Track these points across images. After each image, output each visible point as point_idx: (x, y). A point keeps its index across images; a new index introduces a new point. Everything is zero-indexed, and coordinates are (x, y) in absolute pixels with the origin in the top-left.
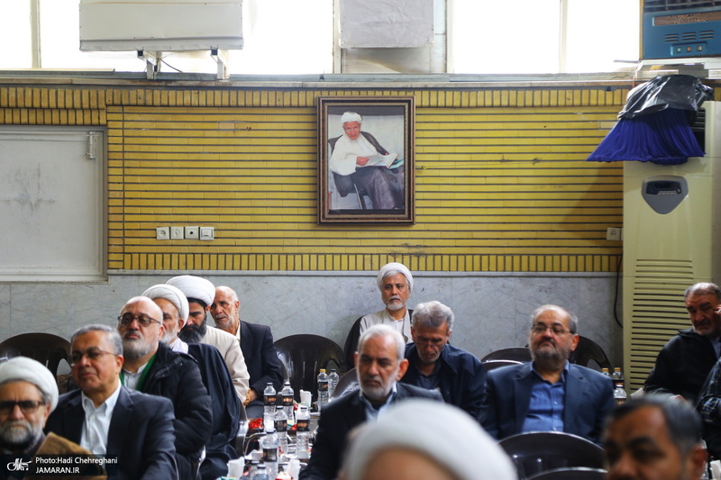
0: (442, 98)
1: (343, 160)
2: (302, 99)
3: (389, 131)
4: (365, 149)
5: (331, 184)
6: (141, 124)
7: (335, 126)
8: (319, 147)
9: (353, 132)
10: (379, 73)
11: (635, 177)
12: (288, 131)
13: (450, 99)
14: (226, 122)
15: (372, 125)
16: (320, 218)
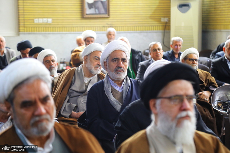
16: (83, 16)
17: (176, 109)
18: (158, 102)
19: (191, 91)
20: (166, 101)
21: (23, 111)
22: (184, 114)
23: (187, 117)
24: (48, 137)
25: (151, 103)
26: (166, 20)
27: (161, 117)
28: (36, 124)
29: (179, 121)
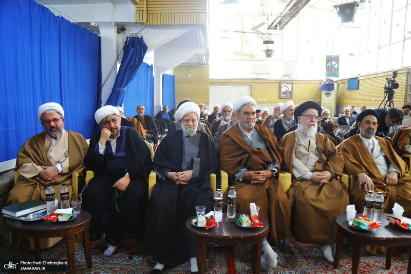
0: (297, 82)
1: (283, 90)
2: (278, 81)
3: (290, 86)
4: (286, 88)
5: (282, 93)
6: (256, 85)
7: (282, 85)
8: (280, 88)
9: (285, 86)
10: (287, 78)
11: (324, 93)
12: (277, 86)
13: (298, 82)
14: (268, 85)
15: (288, 85)
16: (280, 98)
17: (309, 121)
18: (301, 117)
19: (317, 114)
20: (305, 117)
21: (244, 116)
22: (312, 123)
23: (314, 125)
24: (252, 129)
25: (298, 118)
26: (319, 100)
27: (302, 124)
28: (248, 122)
29: (310, 126)
